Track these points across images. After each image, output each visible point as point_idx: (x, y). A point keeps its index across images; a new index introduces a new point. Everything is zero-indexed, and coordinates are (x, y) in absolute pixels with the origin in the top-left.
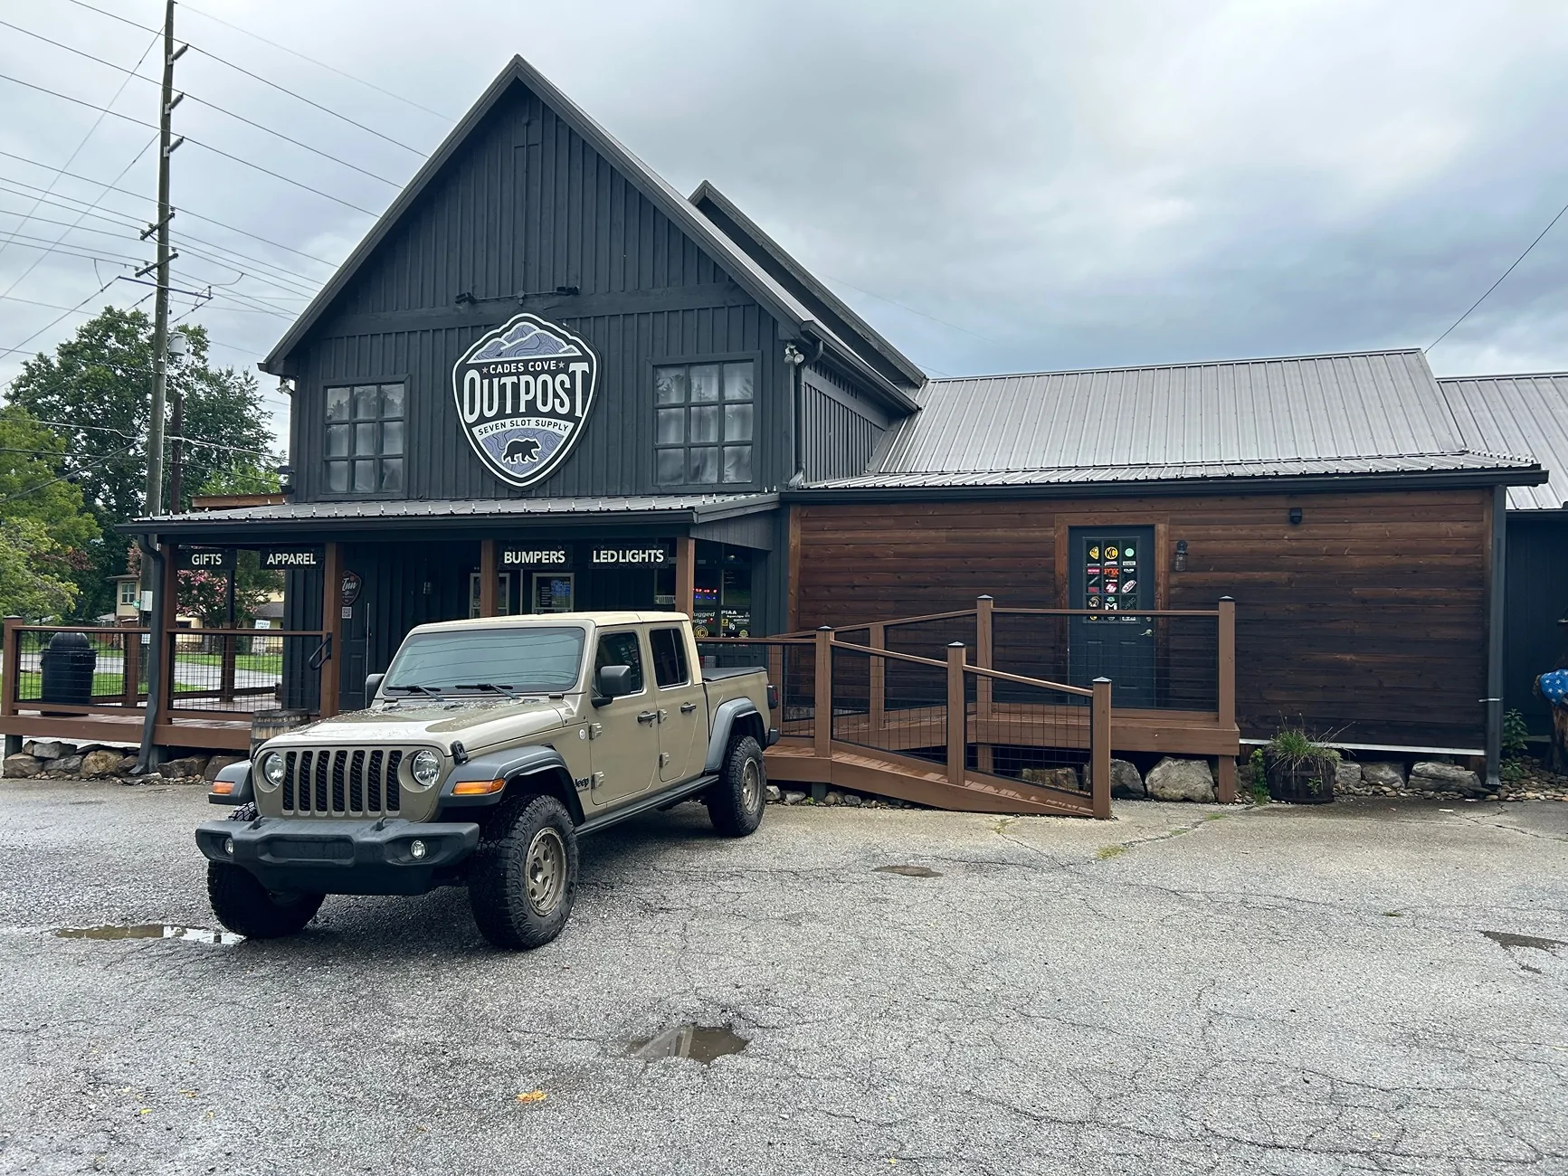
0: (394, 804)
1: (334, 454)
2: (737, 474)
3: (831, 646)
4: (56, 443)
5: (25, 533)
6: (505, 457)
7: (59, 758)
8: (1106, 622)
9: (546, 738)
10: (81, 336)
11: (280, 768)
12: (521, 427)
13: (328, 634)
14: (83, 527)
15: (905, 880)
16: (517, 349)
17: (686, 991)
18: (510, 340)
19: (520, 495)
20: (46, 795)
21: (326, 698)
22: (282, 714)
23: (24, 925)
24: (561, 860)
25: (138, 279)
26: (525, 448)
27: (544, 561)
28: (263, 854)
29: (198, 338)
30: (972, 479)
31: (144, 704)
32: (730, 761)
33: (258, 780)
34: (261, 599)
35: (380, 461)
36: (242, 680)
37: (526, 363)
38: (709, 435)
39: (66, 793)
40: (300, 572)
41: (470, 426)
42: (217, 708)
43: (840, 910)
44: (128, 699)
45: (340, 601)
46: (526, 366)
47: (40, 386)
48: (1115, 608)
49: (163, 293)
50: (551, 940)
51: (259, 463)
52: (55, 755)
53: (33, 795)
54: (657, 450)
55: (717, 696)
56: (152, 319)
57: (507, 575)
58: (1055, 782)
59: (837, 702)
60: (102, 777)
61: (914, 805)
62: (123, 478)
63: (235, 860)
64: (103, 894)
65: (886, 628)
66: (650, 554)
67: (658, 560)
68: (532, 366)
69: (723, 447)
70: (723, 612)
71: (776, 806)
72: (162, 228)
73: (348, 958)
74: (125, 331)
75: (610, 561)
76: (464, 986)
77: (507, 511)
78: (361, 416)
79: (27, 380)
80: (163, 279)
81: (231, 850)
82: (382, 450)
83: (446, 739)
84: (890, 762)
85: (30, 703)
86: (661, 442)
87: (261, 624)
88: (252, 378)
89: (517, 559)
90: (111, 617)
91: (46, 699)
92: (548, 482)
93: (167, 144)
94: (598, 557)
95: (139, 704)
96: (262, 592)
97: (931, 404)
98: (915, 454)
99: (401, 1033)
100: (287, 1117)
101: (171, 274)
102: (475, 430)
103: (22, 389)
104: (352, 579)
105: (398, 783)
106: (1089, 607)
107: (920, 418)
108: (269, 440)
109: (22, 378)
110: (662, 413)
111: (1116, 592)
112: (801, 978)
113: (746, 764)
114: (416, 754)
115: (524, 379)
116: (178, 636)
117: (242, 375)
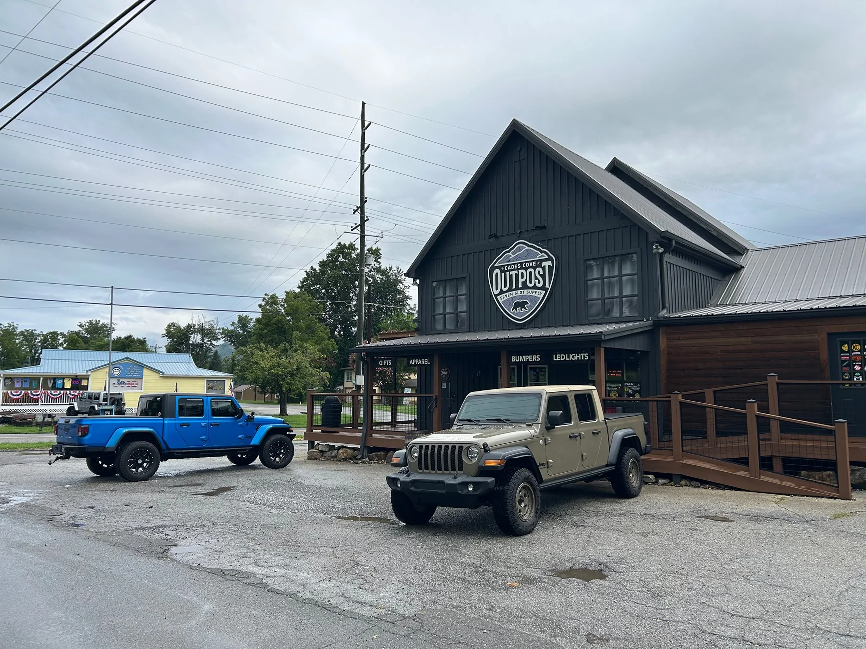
0: (461, 469)
1: (437, 312)
2: (630, 312)
3: (680, 402)
4: (319, 307)
5: (309, 351)
6: (513, 310)
7: (329, 451)
8: (856, 387)
9: (524, 443)
10: (328, 257)
11: (417, 453)
12: (520, 294)
13: (436, 396)
14: (330, 346)
15: (711, 522)
16: (516, 258)
17: (584, 556)
18: (513, 253)
19: (520, 327)
20: (325, 467)
21: (435, 425)
22: (417, 432)
23: (325, 514)
24: (532, 499)
25: (352, 232)
26: (522, 305)
27: (530, 360)
28: (411, 487)
29: (376, 253)
30: (765, 309)
31: (361, 428)
32: (621, 460)
33: (409, 457)
34: (407, 377)
35: (456, 314)
36: (400, 417)
37: (521, 263)
38: (614, 291)
39: (333, 466)
40: (424, 368)
41: (496, 296)
42: (390, 430)
43: (670, 532)
44: (354, 425)
45: (440, 380)
46: (521, 265)
47: (312, 281)
48: (861, 379)
49: (363, 237)
50: (529, 532)
51: (404, 311)
52: (327, 450)
53: (320, 467)
54: (587, 301)
55: (613, 427)
56: (358, 246)
57: (515, 367)
58: (822, 479)
59: (684, 432)
60: (345, 460)
61: (730, 488)
62: (346, 322)
63: (401, 489)
64: (351, 505)
65: (714, 392)
66: (581, 356)
67: (585, 359)
68: (525, 265)
69: (622, 298)
70: (625, 384)
71: (653, 485)
72: (362, 208)
73: (445, 534)
74: (346, 253)
75: (562, 359)
76: (490, 546)
77: (512, 337)
78: (448, 294)
79: (305, 280)
80: (363, 231)
81: (399, 485)
82: (457, 310)
83: (481, 441)
84: (717, 464)
85: (317, 427)
86: (589, 298)
87: (407, 391)
88: (400, 270)
89: (517, 359)
90: (341, 388)
91: (323, 425)
92: (533, 321)
93: (363, 169)
94: (556, 358)
95: (359, 428)
96: (407, 374)
97: (749, 264)
98: (739, 293)
99: (464, 560)
100: (422, 581)
101: (366, 228)
102: (499, 297)
103: (305, 283)
104: (446, 369)
105: (462, 460)
106: (844, 379)
107: (744, 272)
108: (408, 300)
109: (304, 278)
110: (589, 282)
111: (860, 369)
112: (640, 556)
113: (630, 462)
114: (469, 447)
115: (520, 271)
116: (374, 397)
117: (396, 269)
